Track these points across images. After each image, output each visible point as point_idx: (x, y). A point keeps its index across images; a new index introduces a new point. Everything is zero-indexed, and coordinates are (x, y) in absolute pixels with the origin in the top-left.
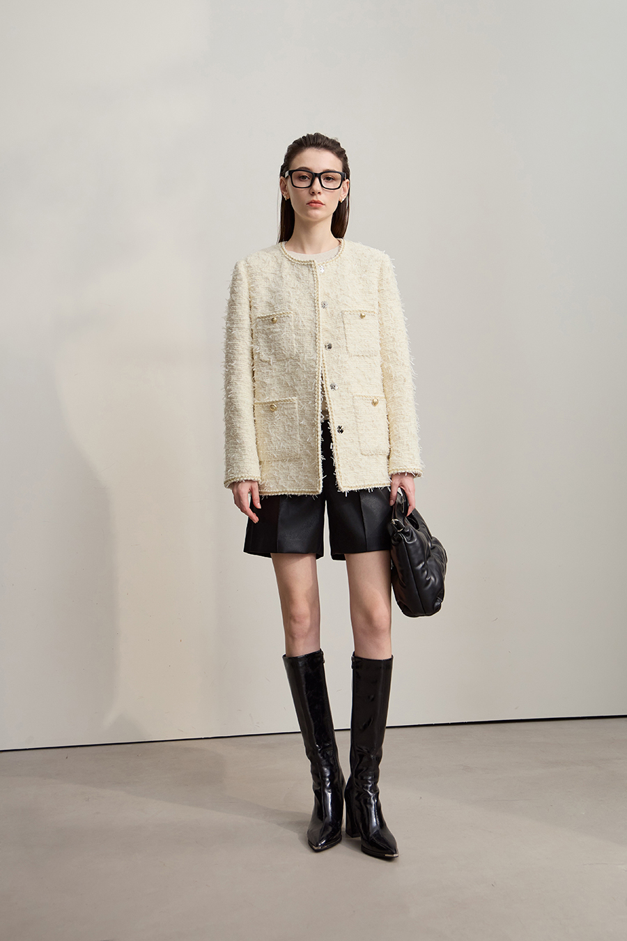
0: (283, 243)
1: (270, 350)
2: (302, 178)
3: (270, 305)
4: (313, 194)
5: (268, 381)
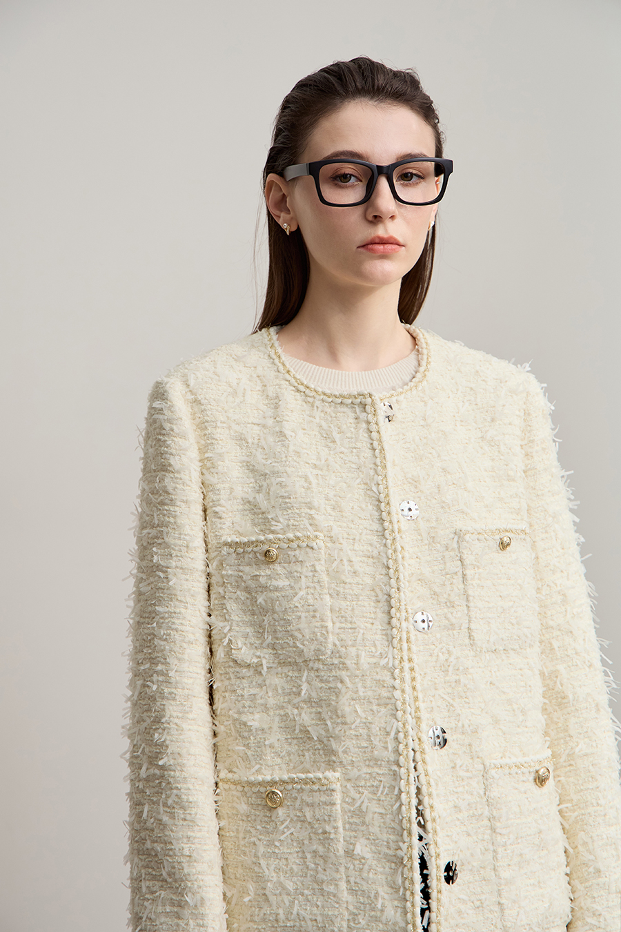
0: (273, 330)
1: (260, 634)
2: (341, 179)
3: (253, 508)
4: (377, 219)
5: (255, 720)
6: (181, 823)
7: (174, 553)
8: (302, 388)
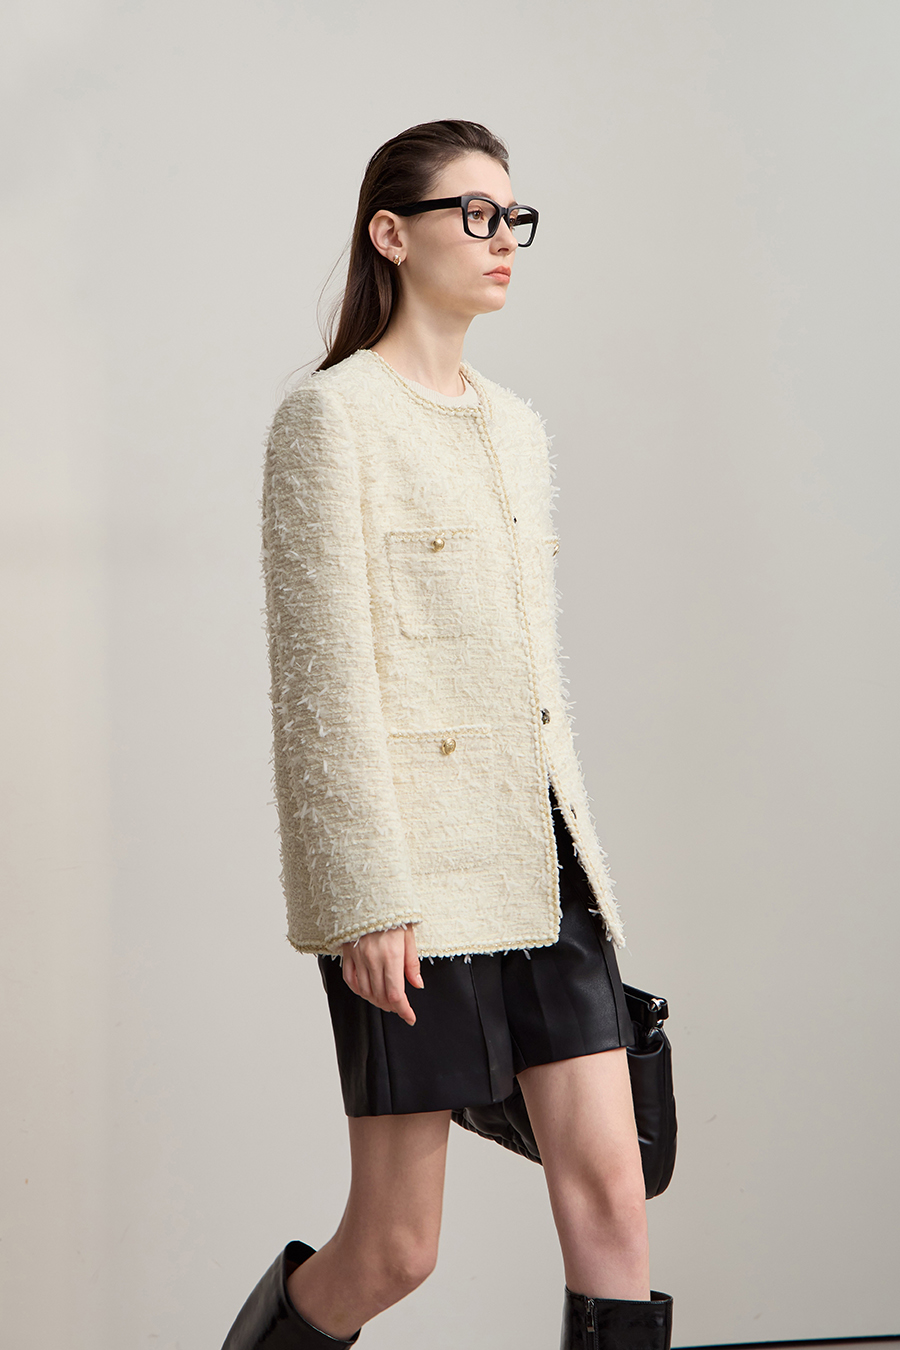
4: (501, 252)
6: (365, 769)
7: (343, 544)
8: (420, 401)
